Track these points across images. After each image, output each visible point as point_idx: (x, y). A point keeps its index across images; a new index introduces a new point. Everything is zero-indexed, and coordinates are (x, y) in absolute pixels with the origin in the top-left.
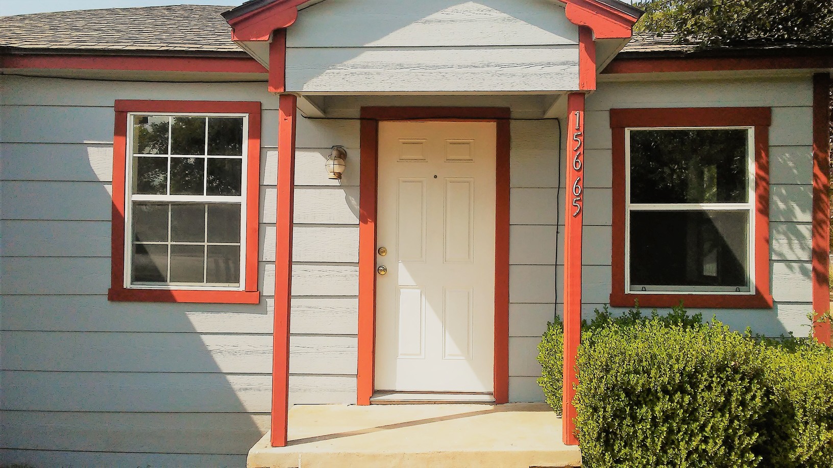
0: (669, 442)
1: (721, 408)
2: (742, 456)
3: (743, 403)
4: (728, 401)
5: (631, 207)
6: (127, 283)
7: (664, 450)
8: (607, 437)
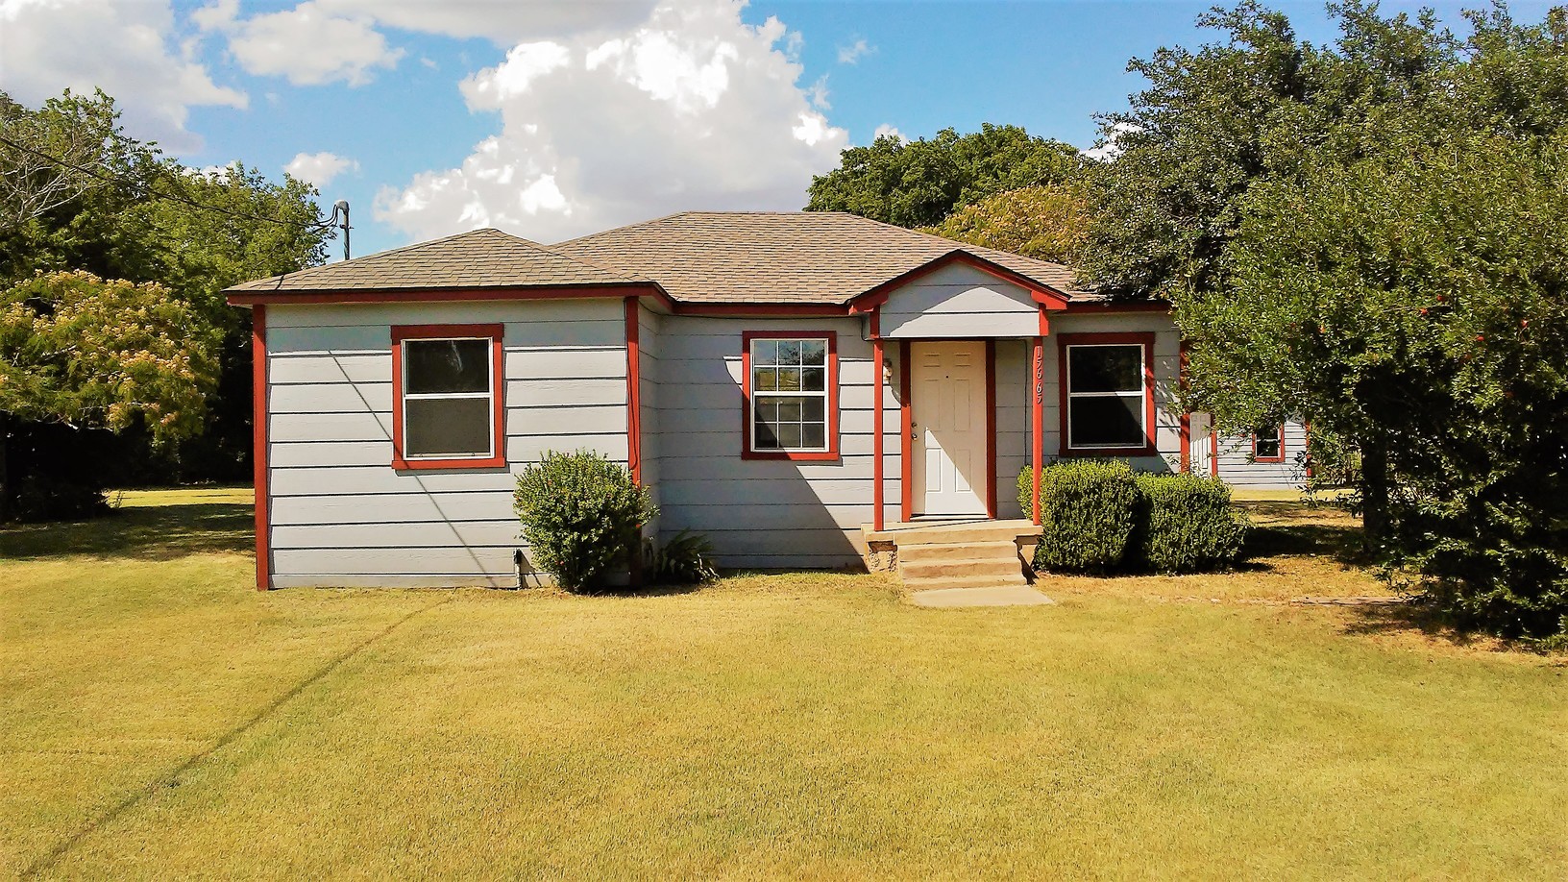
0: (1088, 519)
1: (1114, 500)
2: (1124, 524)
3: (1124, 497)
4: (1116, 496)
5: (1071, 395)
6: (753, 449)
7: (1085, 523)
8: (1057, 518)
